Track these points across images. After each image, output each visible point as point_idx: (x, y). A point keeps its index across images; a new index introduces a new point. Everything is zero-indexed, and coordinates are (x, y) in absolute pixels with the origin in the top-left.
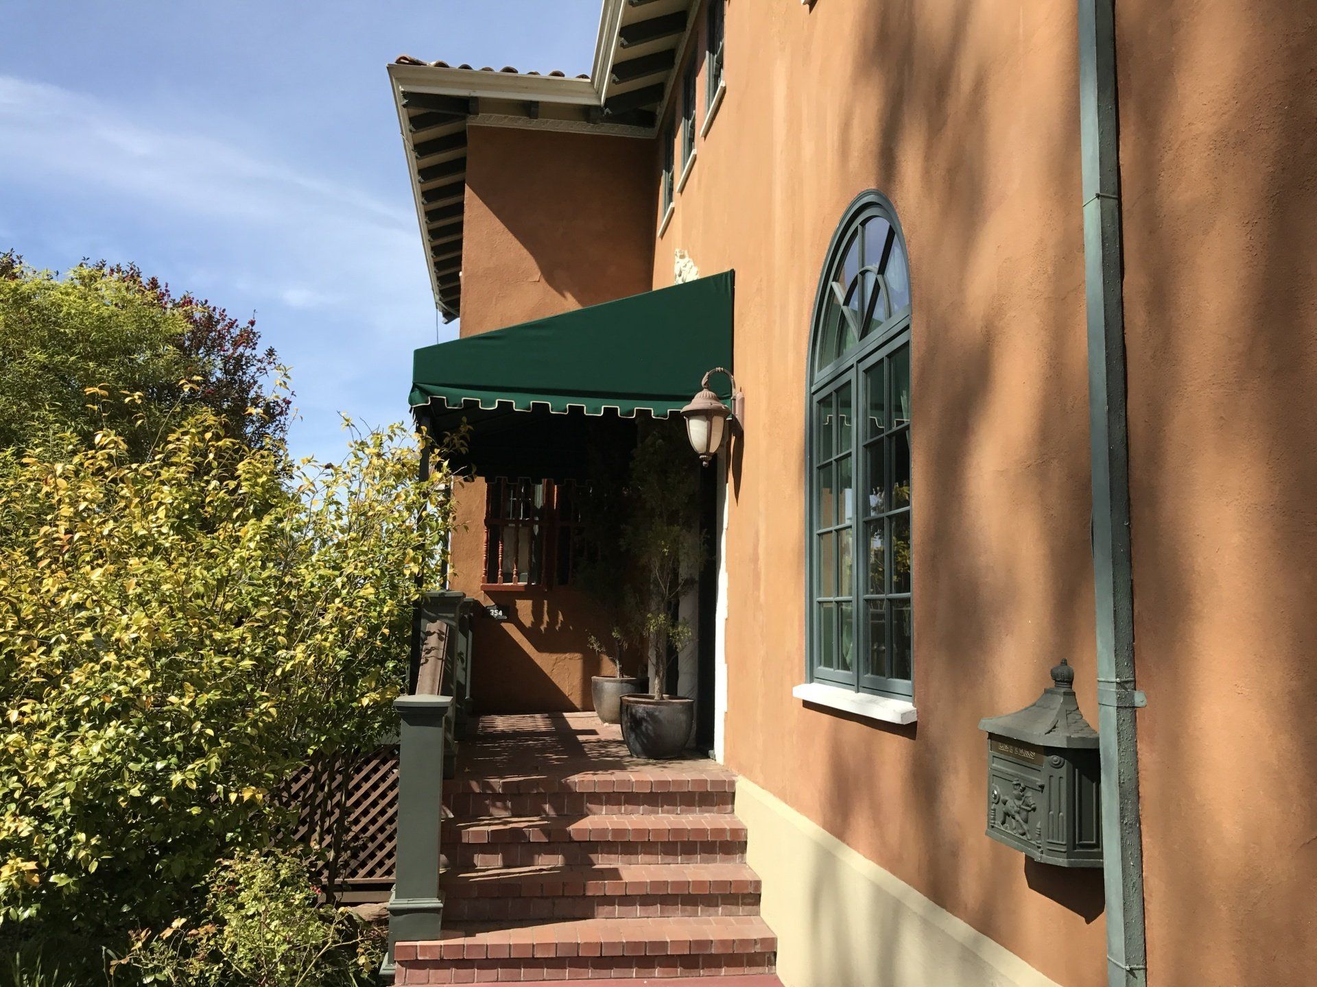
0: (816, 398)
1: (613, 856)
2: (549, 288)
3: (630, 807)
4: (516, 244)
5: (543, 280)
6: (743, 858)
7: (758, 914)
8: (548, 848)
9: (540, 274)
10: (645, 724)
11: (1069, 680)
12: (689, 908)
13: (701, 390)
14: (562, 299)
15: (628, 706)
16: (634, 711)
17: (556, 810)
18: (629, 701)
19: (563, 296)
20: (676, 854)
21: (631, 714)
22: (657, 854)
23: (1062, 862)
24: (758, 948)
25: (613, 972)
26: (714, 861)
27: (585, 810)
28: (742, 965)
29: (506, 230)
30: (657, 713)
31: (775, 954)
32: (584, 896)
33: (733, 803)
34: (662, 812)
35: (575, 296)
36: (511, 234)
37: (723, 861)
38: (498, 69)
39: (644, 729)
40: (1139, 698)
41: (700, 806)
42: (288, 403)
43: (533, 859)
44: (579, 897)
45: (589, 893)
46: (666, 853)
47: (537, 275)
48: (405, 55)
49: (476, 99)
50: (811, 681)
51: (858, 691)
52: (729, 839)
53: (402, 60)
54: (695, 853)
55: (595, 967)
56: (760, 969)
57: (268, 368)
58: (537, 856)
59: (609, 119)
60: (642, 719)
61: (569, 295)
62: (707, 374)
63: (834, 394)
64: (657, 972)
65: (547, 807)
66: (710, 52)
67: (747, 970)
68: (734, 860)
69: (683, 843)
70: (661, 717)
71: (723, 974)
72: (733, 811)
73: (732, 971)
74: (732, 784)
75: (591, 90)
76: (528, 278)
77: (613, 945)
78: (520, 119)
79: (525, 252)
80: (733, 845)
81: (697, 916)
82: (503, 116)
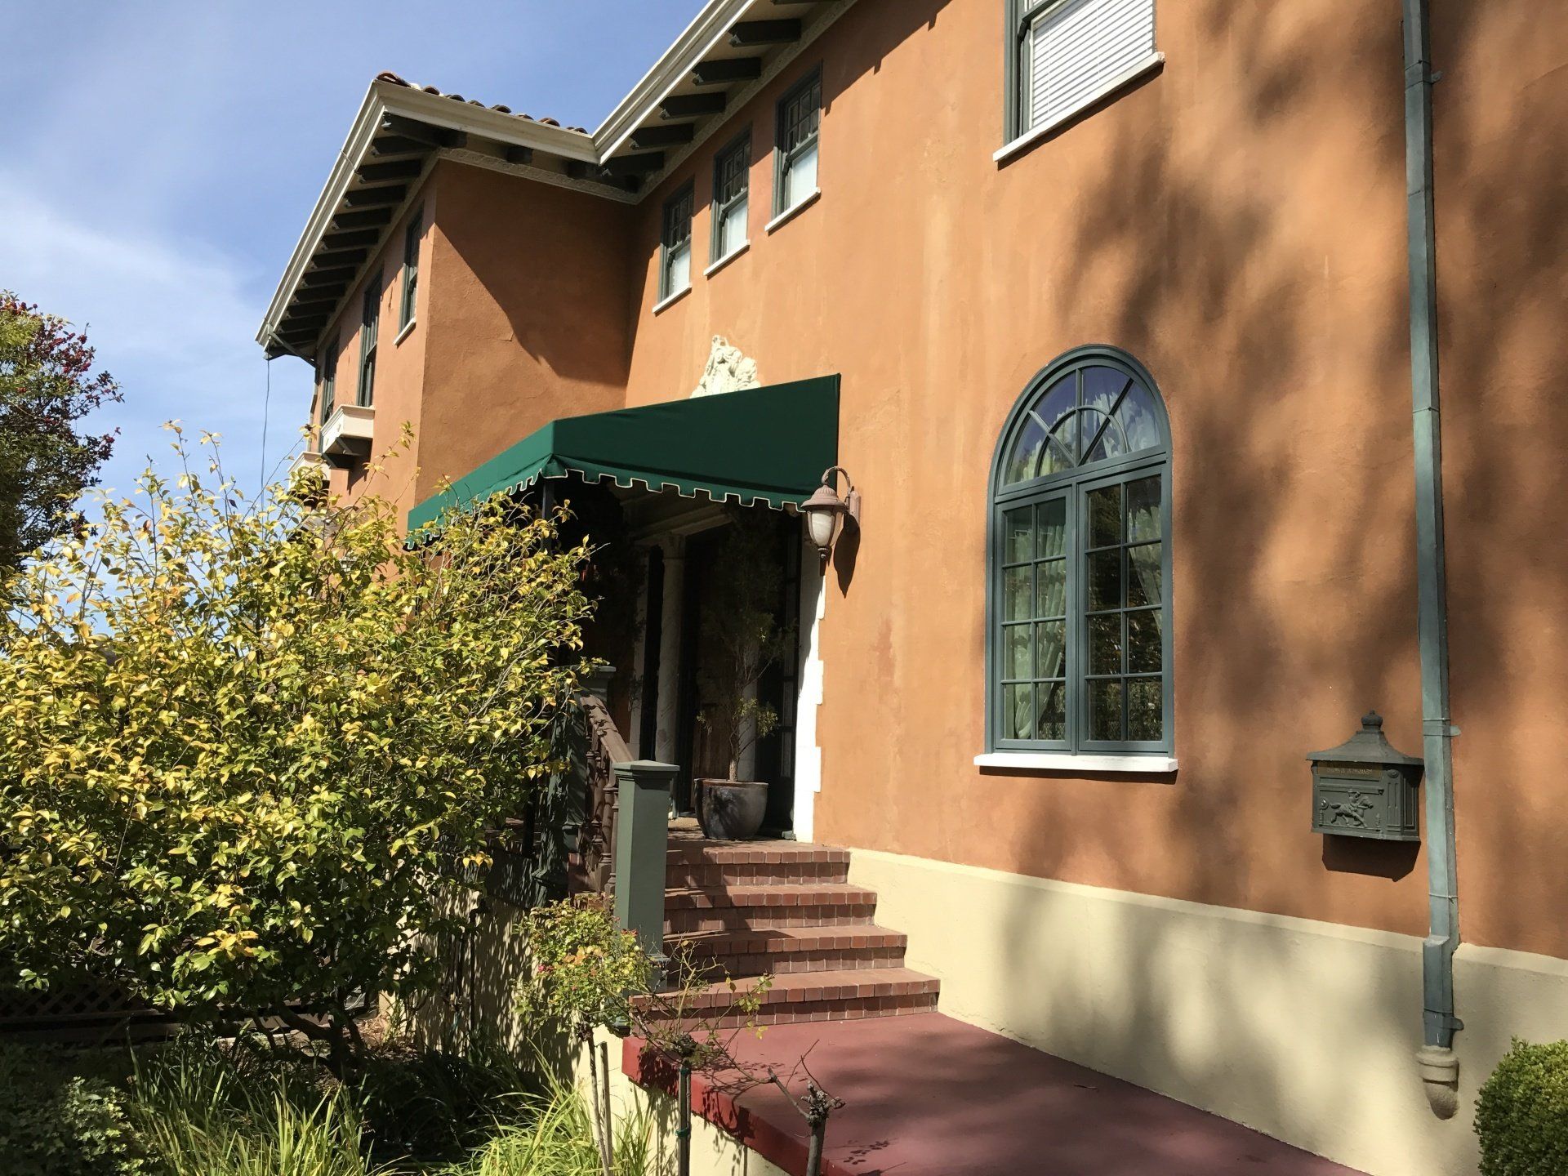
0: (1000, 508)
1: (765, 921)
2: (522, 349)
3: (761, 878)
4: (487, 296)
5: (515, 340)
6: (871, 920)
7: (902, 965)
8: (709, 914)
9: (512, 333)
10: (730, 806)
11: (1379, 724)
12: (848, 962)
13: (821, 485)
14: (536, 363)
15: (711, 790)
16: (718, 793)
17: (696, 881)
18: (714, 784)
19: (537, 360)
20: (817, 918)
21: (716, 796)
22: (801, 918)
23: (1398, 838)
24: (926, 990)
25: (812, 1016)
26: (848, 923)
27: (722, 882)
28: (910, 1006)
29: (478, 280)
30: (742, 795)
31: (937, 994)
32: (765, 953)
33: (846, 874)
34: (788, 883)
35: (547, 360)
36: (482, 286)
37: (855, 923)
38: (489, 105)
39: (729, 810)
40: (1454, 731)
41: (819, 877)
42: (111, 441)
43: (697, 924)
44: (760, 954)
45: (770, 950)
46: (809, 917)
47: (510, 334)
48: (392, 73)
49: (465, 134)
50: (993, 752)
51: (1076, 754)
52: (862, 903)
53: (386, 77)
54: (833, 917)
55: (798, 1012)
56: (925, 1009)
57: (103, 398)
58: (700, 922)
59: (606, 180)
60: (728, 801)
61: (542, 360)
62: (827, 472)
63: (1034, 508)
64: (846, 1014)
65: (689, 879)
66: (779, 149)
67: (915, 1010)
68: (864, 922)
69: (824, 907)
70: (746, 798)
71: (897, 1013)
72: (846, 881)
73: (905, 1011)
74: (848, 855)
75: (591, 147)
76: (499, 335)
77: (814, 990)
78: (496, 160)
79: (497, 307)
80: (863, 907)
81: (854, 969)
82: (479, 154)
